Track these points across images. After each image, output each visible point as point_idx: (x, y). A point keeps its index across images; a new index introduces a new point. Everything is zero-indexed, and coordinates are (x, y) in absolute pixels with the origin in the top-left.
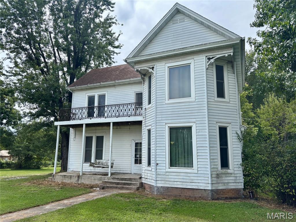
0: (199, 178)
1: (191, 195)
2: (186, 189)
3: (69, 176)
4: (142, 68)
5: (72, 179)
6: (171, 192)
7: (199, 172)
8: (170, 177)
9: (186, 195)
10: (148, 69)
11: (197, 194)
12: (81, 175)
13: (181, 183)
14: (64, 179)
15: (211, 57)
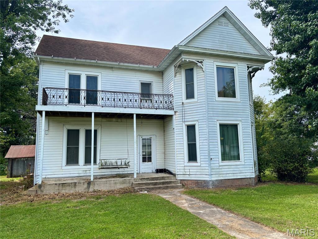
0: (246, 169)
1: (240, 184)
2: (236, 180)
3: (72, 183)
4: (191, 60)
5: (77, 187)
6: (225, 184)
7: (246, 164)
8: (223, 170)
9: (237, 184)
10: (196, 62)
11: (245, 182)
12: (92, 179)
13: (232, 175)
14: (62, 189)
15: (250, 66)
